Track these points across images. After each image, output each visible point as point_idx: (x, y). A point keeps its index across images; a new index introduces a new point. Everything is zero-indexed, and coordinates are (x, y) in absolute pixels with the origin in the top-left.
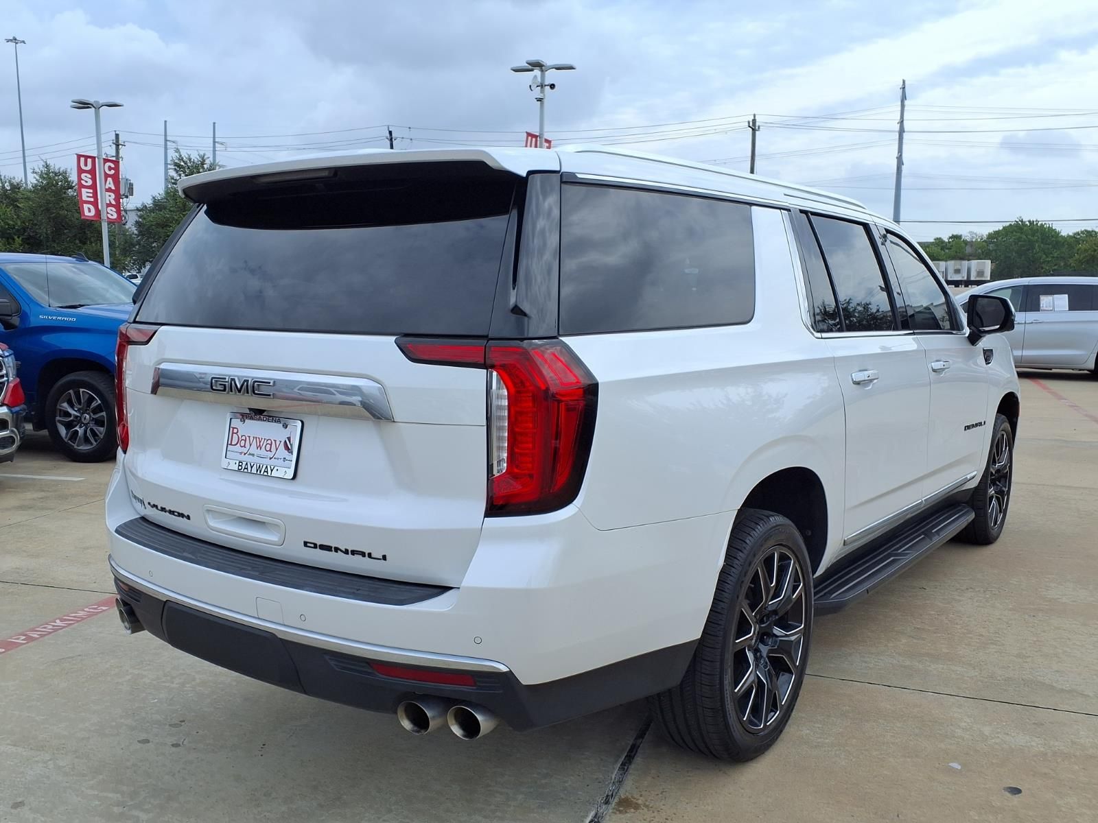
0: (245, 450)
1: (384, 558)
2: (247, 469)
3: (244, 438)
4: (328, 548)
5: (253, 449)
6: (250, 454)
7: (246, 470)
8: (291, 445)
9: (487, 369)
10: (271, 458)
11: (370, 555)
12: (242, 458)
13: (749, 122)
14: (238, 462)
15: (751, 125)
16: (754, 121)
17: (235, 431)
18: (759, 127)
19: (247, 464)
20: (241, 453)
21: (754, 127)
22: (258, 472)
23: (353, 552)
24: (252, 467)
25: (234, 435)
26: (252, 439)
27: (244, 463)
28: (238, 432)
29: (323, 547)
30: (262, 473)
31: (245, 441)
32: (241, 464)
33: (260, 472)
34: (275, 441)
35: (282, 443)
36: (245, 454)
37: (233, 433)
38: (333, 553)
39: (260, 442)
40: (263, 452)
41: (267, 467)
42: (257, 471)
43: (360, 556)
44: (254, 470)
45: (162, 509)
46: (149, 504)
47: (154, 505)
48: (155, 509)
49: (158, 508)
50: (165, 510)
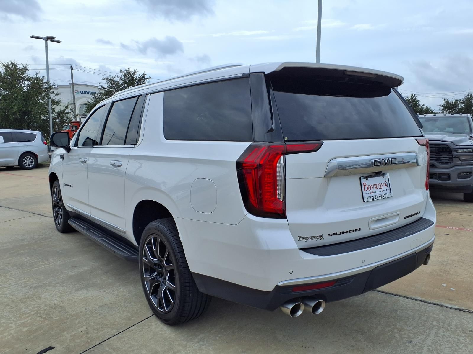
0: (371, 191)
2: (376, 198)
3: (369, 186)
5: (375, 190)
6: (374, 192)
8: (387, 184)
10: (382, 191)
14: (371, 197)
17: (365, 184)
19: (375, 196)
20: (370, 193)
22: (381, 198)
24: (377, 197)
25: (365, 186)
26: (373, 186)
27: (374, 197)
28: (366, 184)
31: (370, 187)
34: (381, 184)
35: (384, 184)
36: (372, 193)
37: (364, 186)
39: (376, 186)
40: (379, 190)
41: (383, 195)
44: (379, 198)
45: (341, 233)
46: (329, 235)
47: (334, 234)
48: (334, 235)
49: (337, 234)
50: (343, 233)
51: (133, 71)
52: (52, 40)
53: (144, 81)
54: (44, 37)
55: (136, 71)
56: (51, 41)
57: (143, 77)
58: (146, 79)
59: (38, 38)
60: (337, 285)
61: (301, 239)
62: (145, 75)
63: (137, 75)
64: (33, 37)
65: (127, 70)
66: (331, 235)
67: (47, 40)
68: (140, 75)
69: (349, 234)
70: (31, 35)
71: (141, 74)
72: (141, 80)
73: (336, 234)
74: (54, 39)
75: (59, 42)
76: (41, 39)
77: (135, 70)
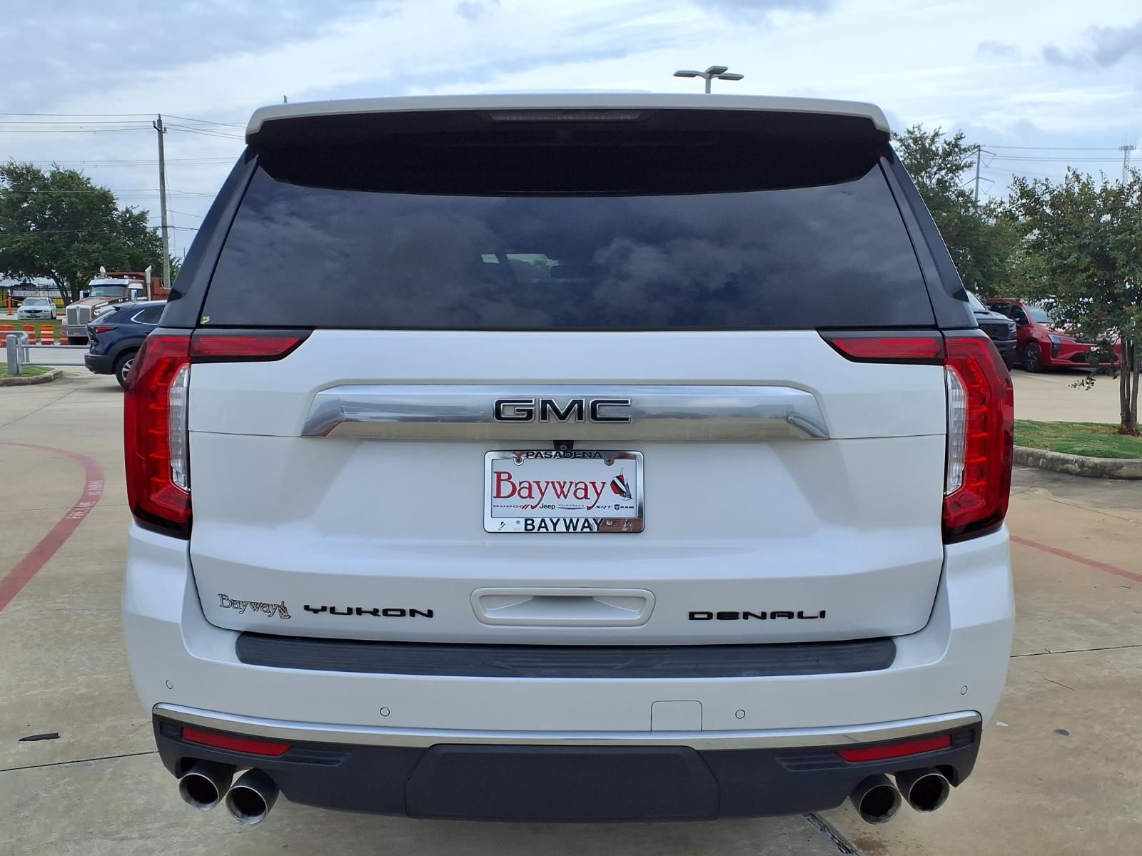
0: (532, 502)
1: (823, 614)
2: (546, 527)
3: (525, 485)
4: (733, 616)
5: (550, 500)
6: (545, 507)
7: (543, 530)
8: (627, 486)
9: (944, 365)
10: (591, 509)
11: (800, 615)
12: (529, 513)
13: (154, 123)
14: (523, 521)
15: (157, 126)
16: (160, 121)
17: (504, 476)
18: (165, 129)
19: (542, 521)
20: (525, 507)
21: (160, 128)
22: (571, 530)
23: (773, 615)
24: (555, 524)
25: (504, 482)
26: (542, 484)
27: (537, 520)
28: (510, 477)
29: (722, 616)
30: (579, 529)
31: (530, 488)
32: (529, 522)
33: (575, 528)
34: (592, 483)
35: (608, 485)
36: (534, 508)
37: (500, 479)
38: (741, 621)
39: (562, 488)
40: (570, 501)
42: (568, 528)
43: (786, 619)
44: (561, 528)
45: (350, 611)
46: (307, 608)
47: (324, 609)
48: (327, 614)
49: (336, 611)
50: (359, 611)
51: (932, 133)
52: (722, 75)
53: (958, 158)
54: (704, 71)
55: (940, 133)
56: (720, 78)
57: (956, 145)
58: (965, 150)
59: (692, 75)
60: (293, 759)
61: (226, 603)
62: (961, 138)
63: (939, 146)
64: (679, 74)
65: (911, 129)
66: (316, 611)
67: (710, 78)
68: (946, 142)
69: (382, 619)
70: (675, 71)
71: (951, 139)
72: (949, 154)
73: (333, 610)
74: (726, 72)
75: (737, 78)
76: (697, 77)
77: (937, 131)
